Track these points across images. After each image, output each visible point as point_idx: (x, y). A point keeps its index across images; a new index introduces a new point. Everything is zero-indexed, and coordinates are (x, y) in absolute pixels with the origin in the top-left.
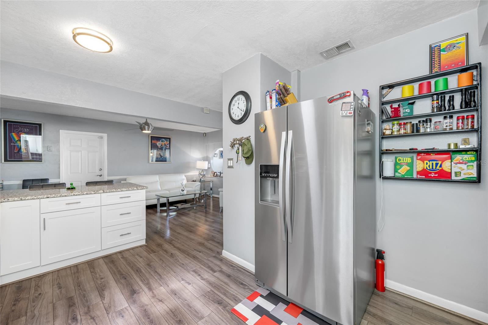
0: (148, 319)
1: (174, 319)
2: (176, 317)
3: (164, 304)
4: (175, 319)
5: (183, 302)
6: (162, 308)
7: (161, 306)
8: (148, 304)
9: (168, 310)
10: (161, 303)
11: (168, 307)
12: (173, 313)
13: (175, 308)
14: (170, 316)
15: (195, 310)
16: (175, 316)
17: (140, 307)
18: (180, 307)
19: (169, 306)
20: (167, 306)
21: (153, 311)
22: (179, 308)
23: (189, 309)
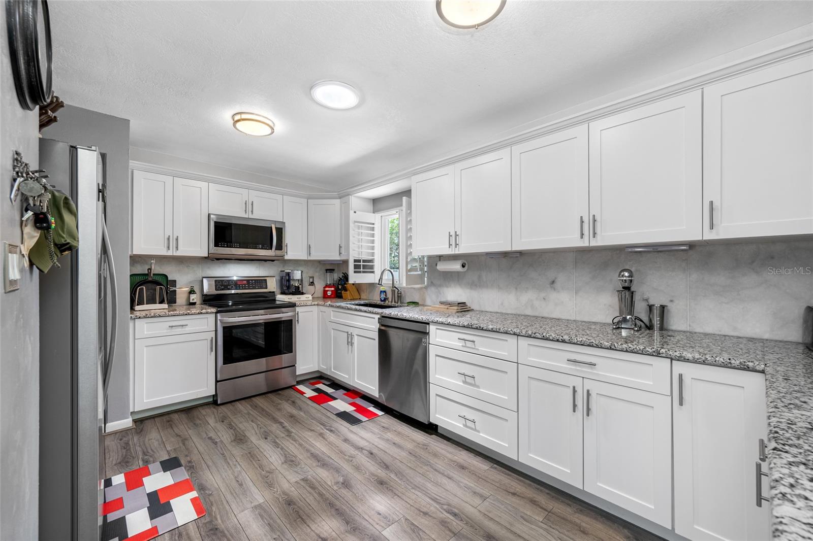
0: (337, 508)
1: (299, 507)
2: (294, 510)
3: (316, 534)
4: (296, 507)
5: (281, 536)
6: (318, 526)
7: (322, 530)
8: (347, 534)
9: (308, 522)
10: (322, 536)
11: (309, 526)
12: (299, 516)
13: (297, 524)
14: (304, 512)
15: (262, 519)
16: (296, 511)
17: (360, 529)
18: (288, 526)
19: (307, 527)
20: (310, 528)
21: (334, 521)
22: (290, 524)
23: (273, 521)
